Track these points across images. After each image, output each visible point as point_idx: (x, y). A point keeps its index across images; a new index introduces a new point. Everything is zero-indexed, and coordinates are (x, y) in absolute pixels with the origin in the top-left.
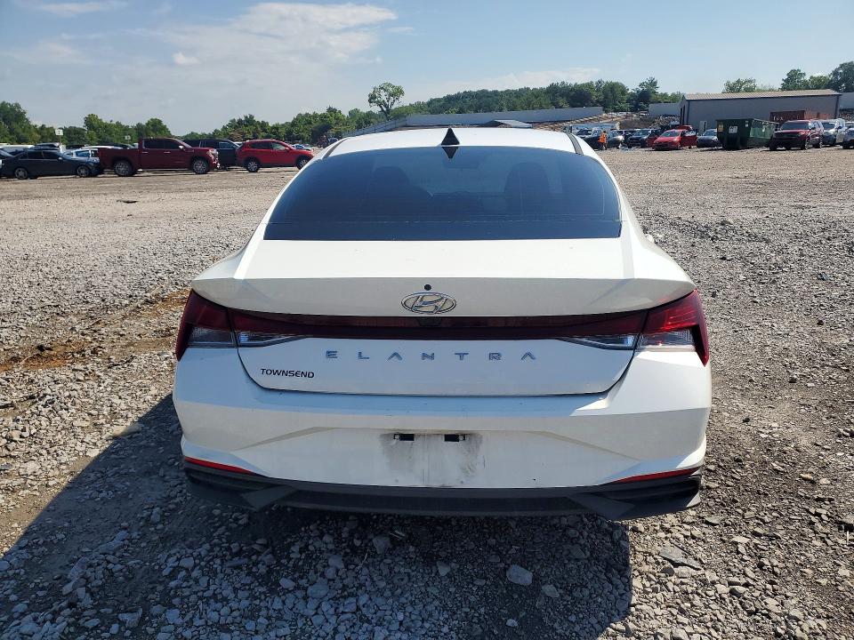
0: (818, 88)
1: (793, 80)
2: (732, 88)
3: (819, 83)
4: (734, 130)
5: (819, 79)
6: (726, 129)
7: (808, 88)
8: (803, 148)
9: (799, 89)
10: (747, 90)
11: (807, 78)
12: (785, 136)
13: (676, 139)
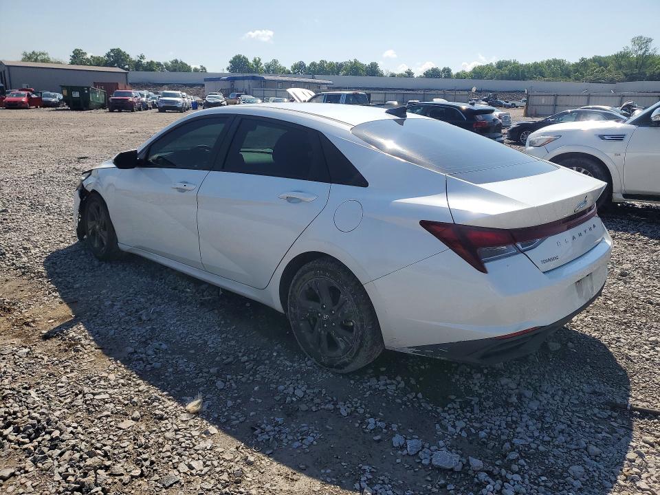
0: (98, 65)
1: (77, 56)
2: (28, 58)
3: (98, 62)
4: (76, 95)
5: (98, 59)
6: (70, 94)
7: (91, 65)
8: (133, 111)
9: (85, 65)
10: (43, 61)
11: (88, 56)
12: (119, 101)
13: (24, 100)
